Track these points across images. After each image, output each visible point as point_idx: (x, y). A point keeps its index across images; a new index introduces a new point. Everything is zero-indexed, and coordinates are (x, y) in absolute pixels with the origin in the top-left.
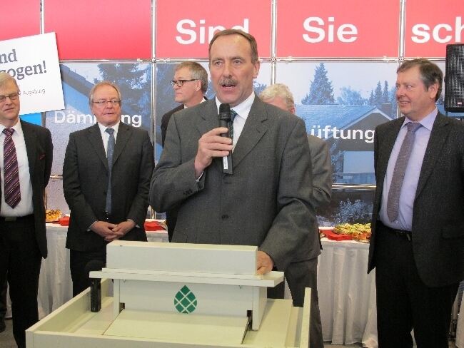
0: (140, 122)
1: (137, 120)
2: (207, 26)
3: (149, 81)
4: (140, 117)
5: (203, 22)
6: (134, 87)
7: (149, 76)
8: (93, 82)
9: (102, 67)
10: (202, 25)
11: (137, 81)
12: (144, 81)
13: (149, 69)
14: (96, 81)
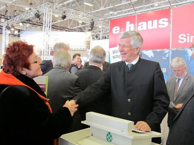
0: (165, 71)
1: (164, 70)
2: (190, 36)
3: (169, 57)
4: (165, 69)
5: (188, 34)
6: (164, 58)
7: (169, 54)
8: (150, 57)
9: (154, 52)
10: (188, 36)
11: (165, 56)
12: (167, 56)
13: (169, 52)
14: (151, 56)
